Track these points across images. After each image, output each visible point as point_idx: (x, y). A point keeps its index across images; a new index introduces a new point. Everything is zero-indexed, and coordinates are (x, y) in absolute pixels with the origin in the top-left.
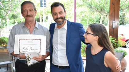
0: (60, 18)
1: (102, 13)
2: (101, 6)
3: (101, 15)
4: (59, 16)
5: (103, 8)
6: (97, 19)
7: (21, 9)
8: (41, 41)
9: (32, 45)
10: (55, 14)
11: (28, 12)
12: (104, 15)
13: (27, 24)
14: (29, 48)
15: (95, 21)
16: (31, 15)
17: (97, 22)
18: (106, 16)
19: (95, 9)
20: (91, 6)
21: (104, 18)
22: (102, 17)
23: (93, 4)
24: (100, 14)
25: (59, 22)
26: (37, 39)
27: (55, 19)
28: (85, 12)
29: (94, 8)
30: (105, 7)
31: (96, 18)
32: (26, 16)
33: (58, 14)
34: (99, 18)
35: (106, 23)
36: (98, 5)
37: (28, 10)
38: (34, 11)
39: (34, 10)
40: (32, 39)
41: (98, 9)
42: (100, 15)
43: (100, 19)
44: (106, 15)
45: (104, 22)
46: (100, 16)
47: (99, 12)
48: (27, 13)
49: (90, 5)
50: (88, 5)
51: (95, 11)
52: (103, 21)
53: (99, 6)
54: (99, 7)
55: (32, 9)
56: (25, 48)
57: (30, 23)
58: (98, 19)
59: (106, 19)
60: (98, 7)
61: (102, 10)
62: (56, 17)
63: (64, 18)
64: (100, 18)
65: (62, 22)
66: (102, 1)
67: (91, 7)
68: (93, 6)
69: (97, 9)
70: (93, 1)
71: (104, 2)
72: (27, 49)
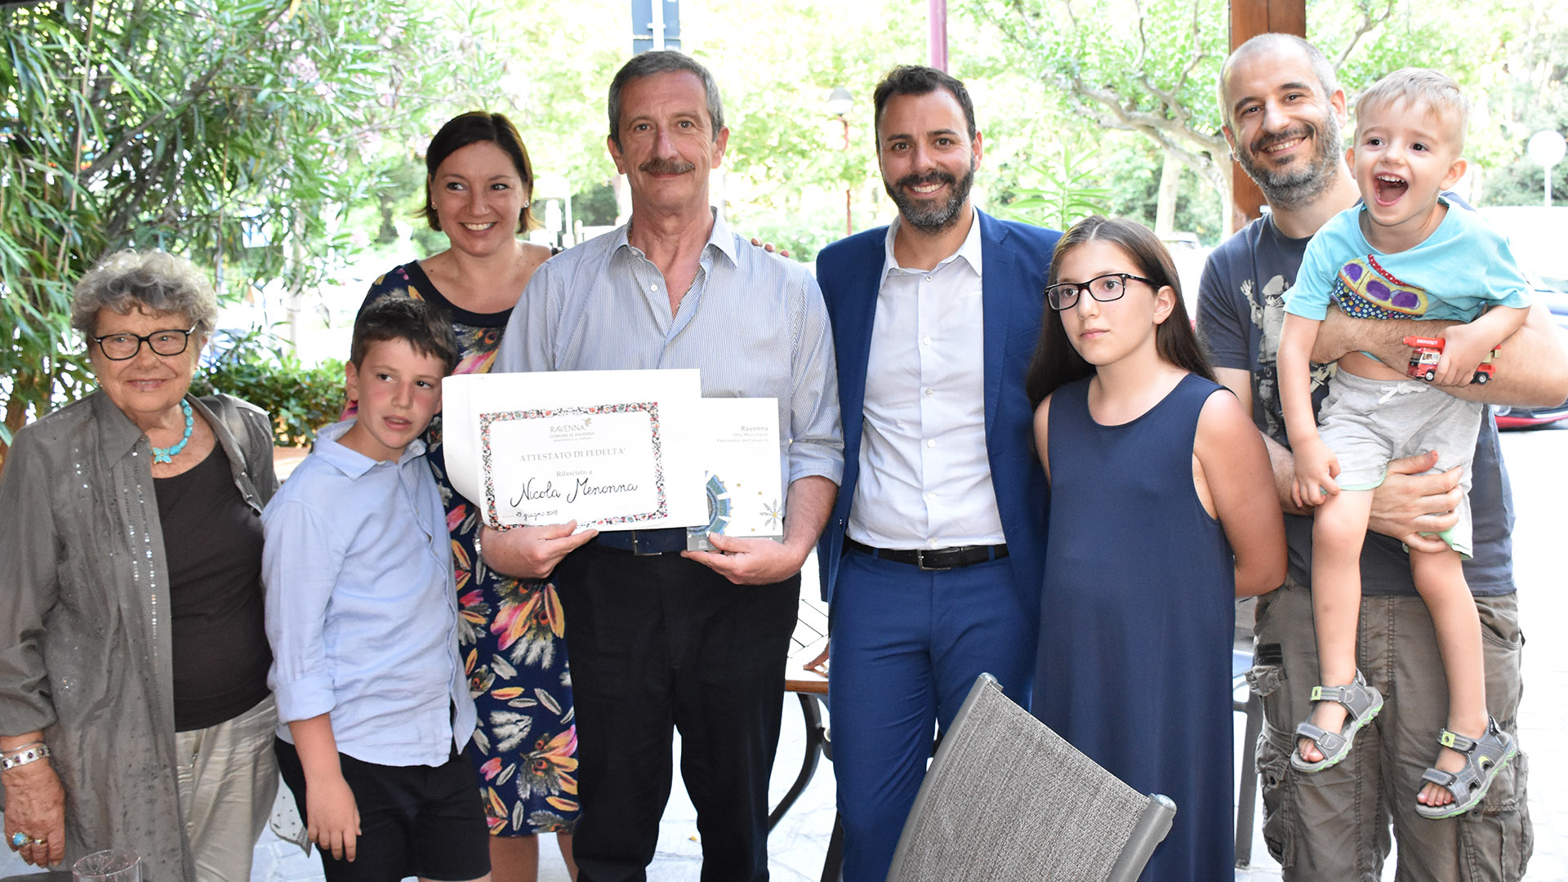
0: (932, 177)
1: (1167, 134)
2: (1158, 73)
3: (1164, 152)
4: (927, 159)
5: (1183, 95)
6: (1130, 190)
7: (611, 107)
8: (654, 418)
9: (590, 453)
10: (902, 146)
11: (658, 138)
12: (1191, 157)
13: (650, 235)
14: (566, 486)
15: (1116, 204)
16: (680, 161)
17: (1129, 209)
18: (1203, 160)
19: (1116, 106)
20: (1078, 81)
21: (1189, 175)
22: (1172, 167)
23: (1093, 59)
24: (1153, 141)
25: (924, 203)
26: (625, 408)
27: (892, 183)
28: (1023, 123)
29: (1107, 93)
30: (1191, 83)
31: (1120, 179)
32: (644, 168)
33: (922, 143)
34: (1147, 174)
35: (1210, 219)
36: (1134, 67)
37: (664, 123)
38: (709, 130)
39: (706, 121)
40: (586, 405)
41: (1134, 103)
42: (1152, 149)
43: (1152, 190)
44: (1207, 154)
45: (1194, 209)
46: (1158, 158)
47: (1149, 128)
48: (650, 141)
49: (1067, 69)
50: (1050, 71)
51: (1115, 119)
52: (1181, 205)
53: (1144, 79)
54: (1141, 88)
55: (697, 118)
56: (539, 486)
57: (670, 224)
58: (1142, 187)
59: (1204, 186)
60: (1132, 85)
61: (1172, 110)
62: (902, 165)
63: (959, 178)
64: (1158, 174)
65: (942, 205)
66: (1165, 40)
67: (1079, 90)
68: (1089, 78)
69: (1124, 104)
70: (1091, 39)
71: (1181, 41)
72: (550, 492)
